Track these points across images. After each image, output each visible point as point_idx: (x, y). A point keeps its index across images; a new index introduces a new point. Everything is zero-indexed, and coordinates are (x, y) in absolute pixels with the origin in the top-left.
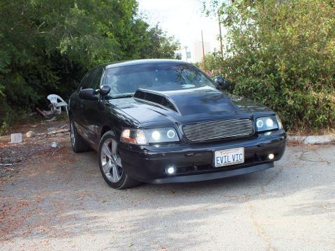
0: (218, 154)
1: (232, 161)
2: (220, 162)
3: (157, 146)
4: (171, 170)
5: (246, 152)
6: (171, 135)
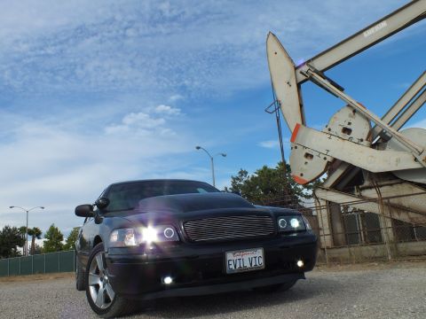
0: (230, 256)
1: (249, 266)
2: (232, 267)
4: (168, 280)
6: (169, 234)
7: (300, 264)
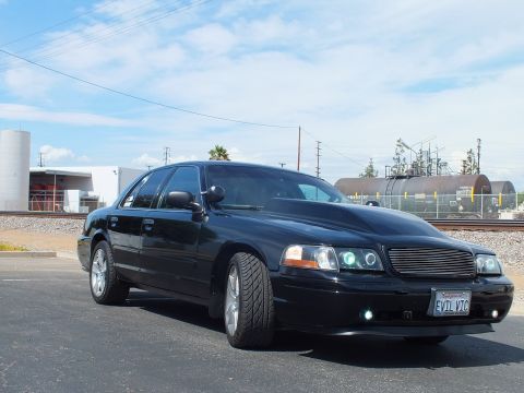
0: (440, 297)
1: (455, 310)
2: (440, 309)
3: (349, 274)
4: (368, 315)
5: (473, 299)
6: (371, 259)
7: (495, 314)
